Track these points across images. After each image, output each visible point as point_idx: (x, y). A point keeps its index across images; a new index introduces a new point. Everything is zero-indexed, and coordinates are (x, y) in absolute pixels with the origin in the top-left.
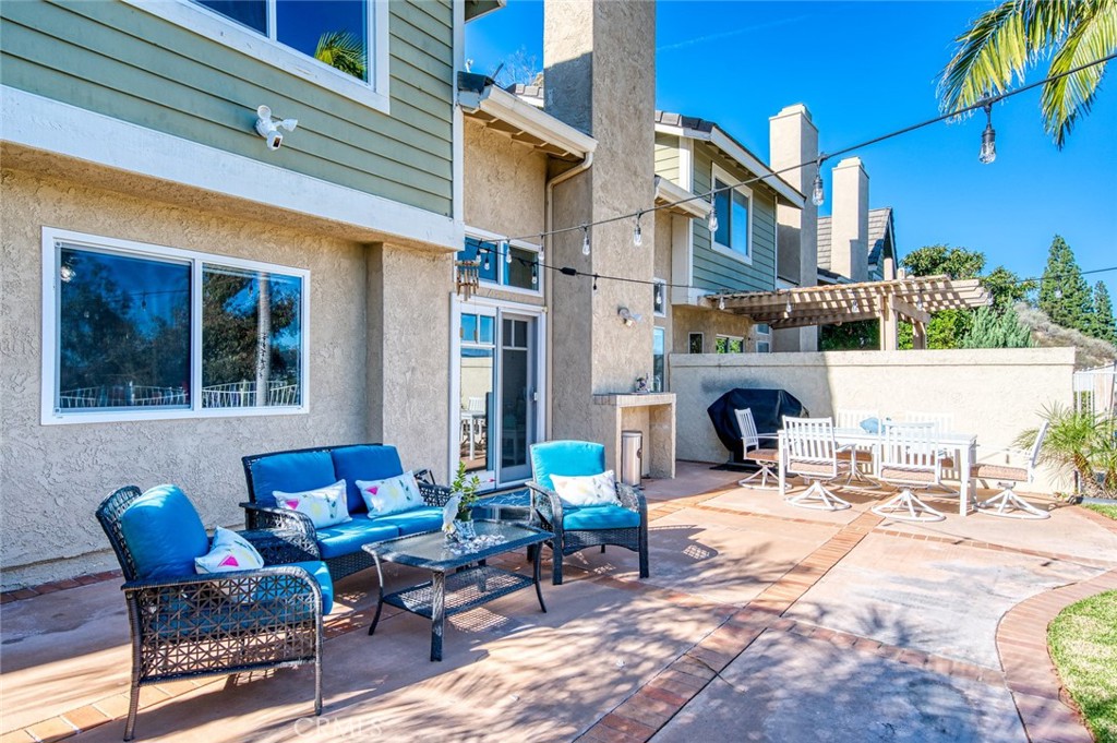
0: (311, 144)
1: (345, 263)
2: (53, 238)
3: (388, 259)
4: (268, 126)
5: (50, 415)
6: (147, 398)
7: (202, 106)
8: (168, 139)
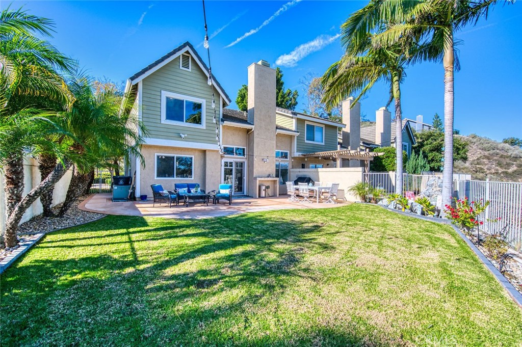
0: (190, 137)
1: (200, 154)
2: (156, 154)
3: (207, 153)
4: (183, 136)
5: (156, 178)
6: (169, 176)
7: (173, 135)
8: (168, 140)
